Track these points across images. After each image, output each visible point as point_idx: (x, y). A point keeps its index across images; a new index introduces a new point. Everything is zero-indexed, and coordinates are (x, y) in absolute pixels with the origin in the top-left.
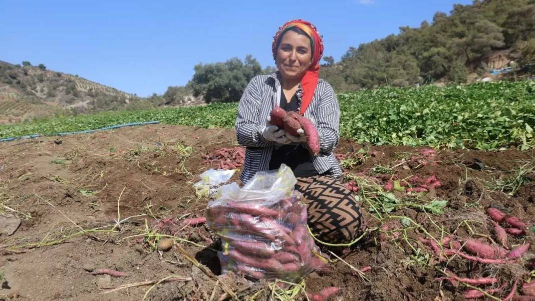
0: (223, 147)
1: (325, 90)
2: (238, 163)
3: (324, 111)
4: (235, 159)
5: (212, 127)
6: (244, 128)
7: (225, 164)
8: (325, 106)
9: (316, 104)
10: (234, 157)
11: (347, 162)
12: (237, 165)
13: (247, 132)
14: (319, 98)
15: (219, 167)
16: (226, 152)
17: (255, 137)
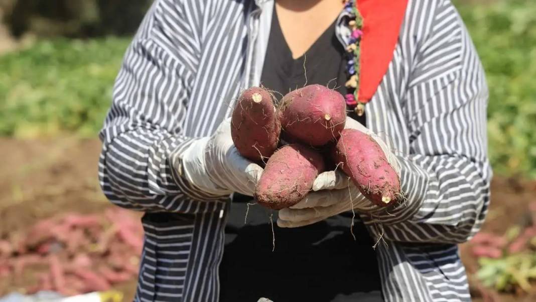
0: (66, 207)
1: (435, 22)
2: (118, 270)
3: (437, 94)
4: (106, 254)
5: (27, 132)
6: (125, 141)
7: (68, 274)
8: (438, 78)
9: (403, 69)
10: (101, 247)
11: (506, 265)
12: (113, 276)
13: (135, 156)
14: (413, 50)
15: (47, 285)
16: (74, 227)
17: (158, 174)
